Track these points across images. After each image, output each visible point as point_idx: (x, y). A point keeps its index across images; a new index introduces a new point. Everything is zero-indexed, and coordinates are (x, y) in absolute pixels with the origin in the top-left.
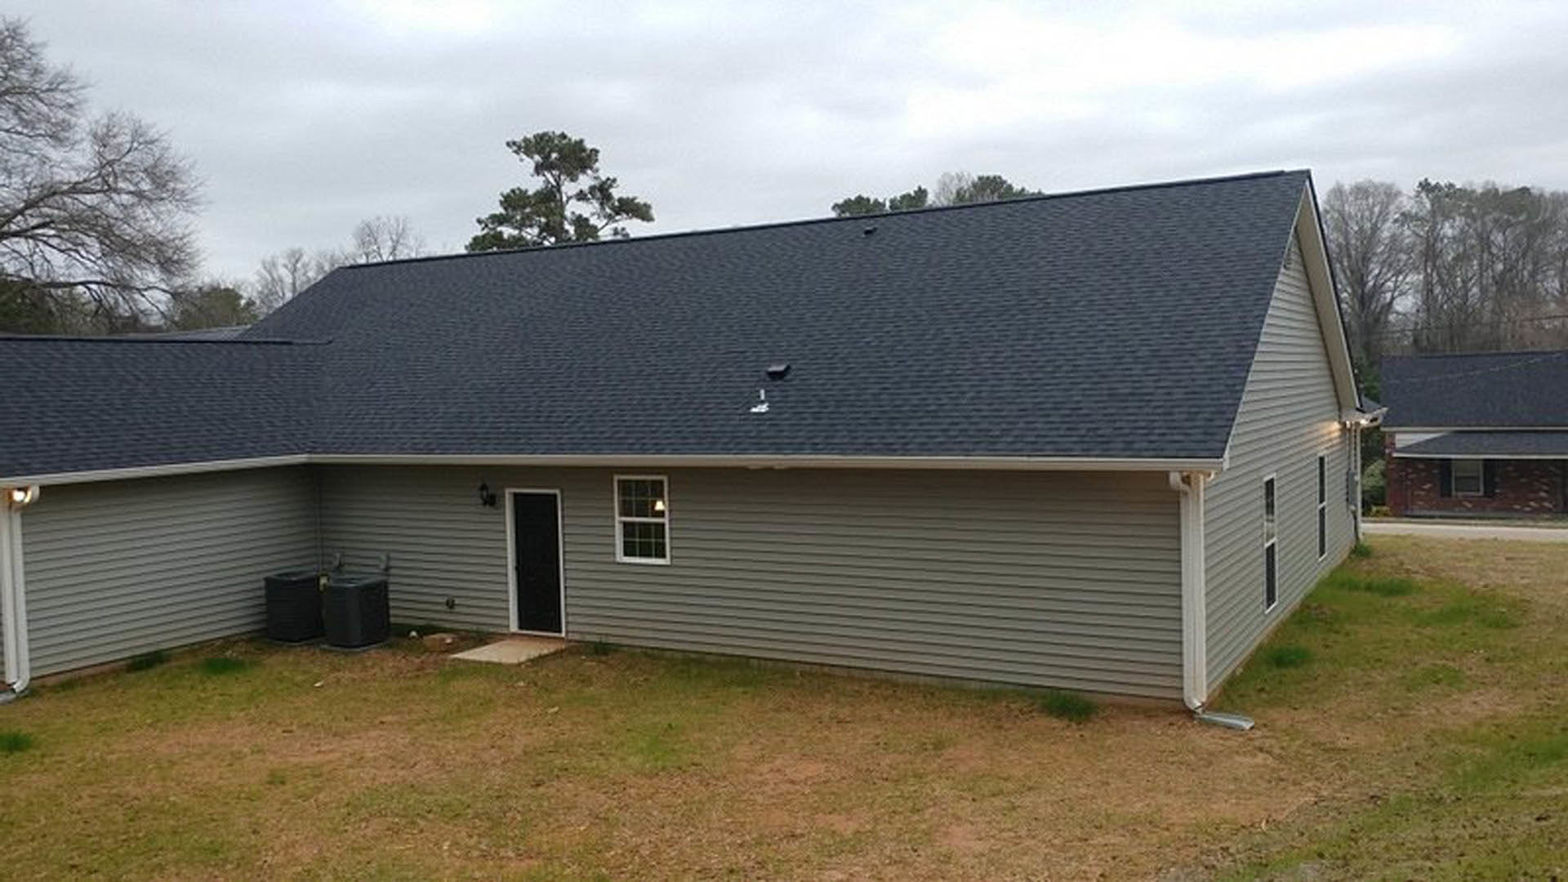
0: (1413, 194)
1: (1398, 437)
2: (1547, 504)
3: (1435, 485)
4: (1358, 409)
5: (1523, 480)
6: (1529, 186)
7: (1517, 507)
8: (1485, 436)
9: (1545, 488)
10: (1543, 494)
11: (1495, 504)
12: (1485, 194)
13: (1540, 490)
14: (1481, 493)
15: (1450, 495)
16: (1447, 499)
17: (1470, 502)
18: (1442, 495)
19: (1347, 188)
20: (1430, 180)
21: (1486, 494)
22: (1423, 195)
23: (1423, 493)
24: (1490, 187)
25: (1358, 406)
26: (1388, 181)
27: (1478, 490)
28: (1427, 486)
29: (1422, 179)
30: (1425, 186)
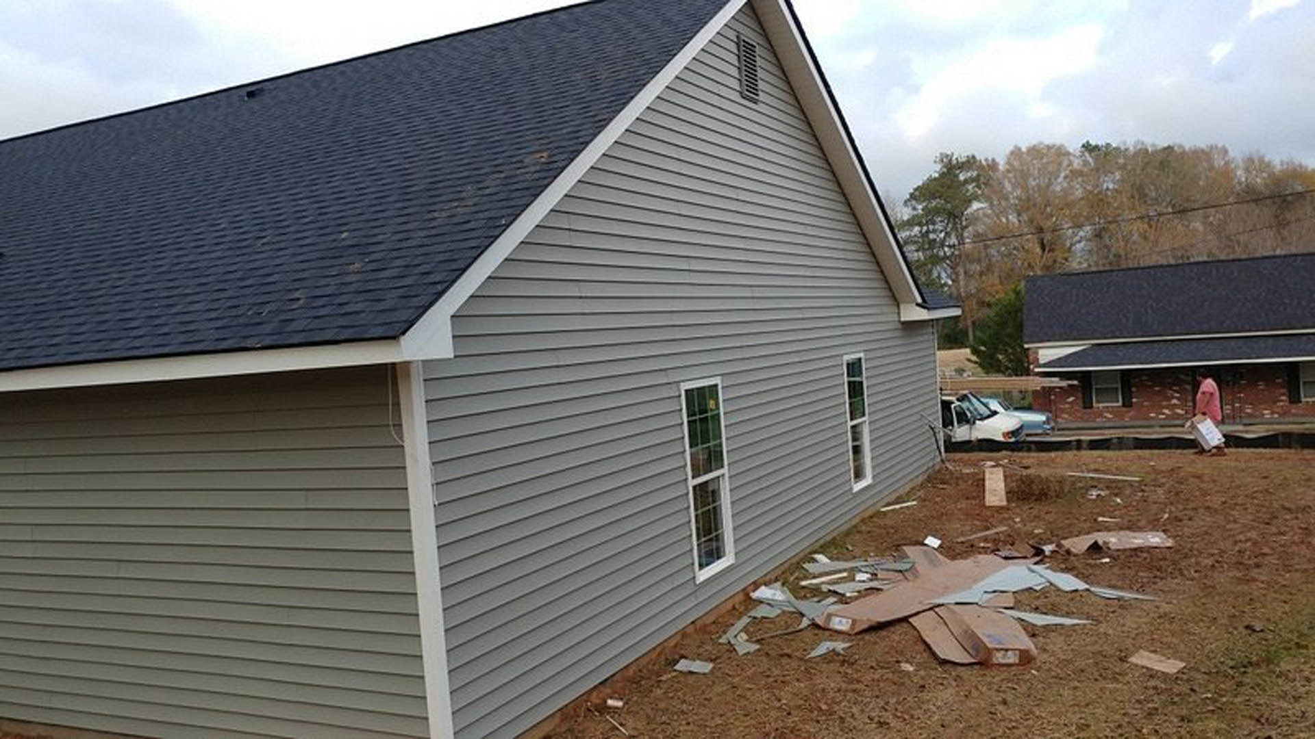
0: (1078, 154)
1: (1041, 352)
2: (1179, 411)
3: (1077, 398)
4: (918, 305)
5: (1157, 389)
6: (1171, 144)
7: (1152, 415)
8: (1121, 348)
9: (1177, 395)
10: (1175, 401)
11: (1132, 413)
12: (1137, 154)
13: (1173, 397)
14: (1120, 404)
15: (1091, 407)
16: (1089, 410)
17: (1111, 413)
18: (1085, 408)
19: (1024, 150)
20: (1091, 142)
21: (1124, 405)
22: (1087, 154)
23: (1067, 406)
24: (1139, 147)
25: (919, 300)
26: (1058, 143)
27: (1118, 401)
28: (1071, 399)
29: (1084, 141)
30: (1087, 147)
